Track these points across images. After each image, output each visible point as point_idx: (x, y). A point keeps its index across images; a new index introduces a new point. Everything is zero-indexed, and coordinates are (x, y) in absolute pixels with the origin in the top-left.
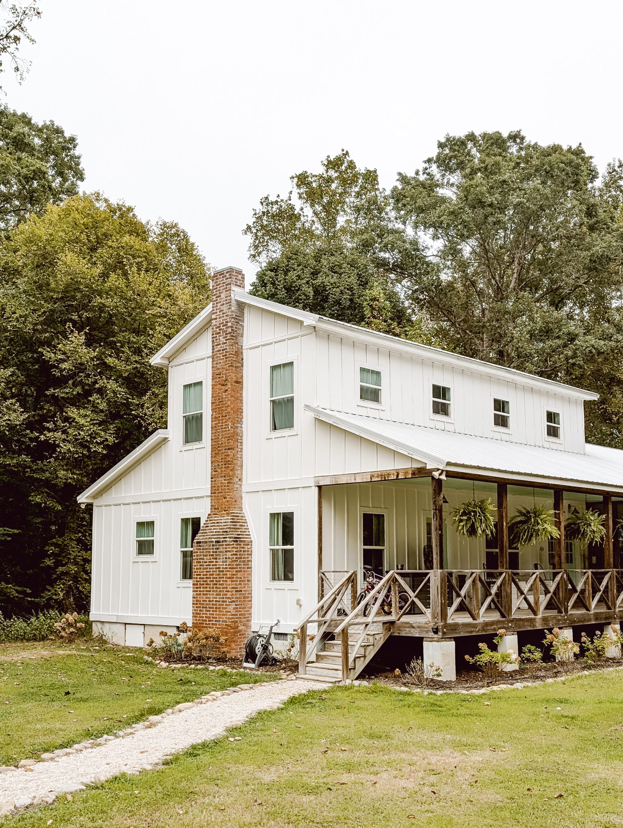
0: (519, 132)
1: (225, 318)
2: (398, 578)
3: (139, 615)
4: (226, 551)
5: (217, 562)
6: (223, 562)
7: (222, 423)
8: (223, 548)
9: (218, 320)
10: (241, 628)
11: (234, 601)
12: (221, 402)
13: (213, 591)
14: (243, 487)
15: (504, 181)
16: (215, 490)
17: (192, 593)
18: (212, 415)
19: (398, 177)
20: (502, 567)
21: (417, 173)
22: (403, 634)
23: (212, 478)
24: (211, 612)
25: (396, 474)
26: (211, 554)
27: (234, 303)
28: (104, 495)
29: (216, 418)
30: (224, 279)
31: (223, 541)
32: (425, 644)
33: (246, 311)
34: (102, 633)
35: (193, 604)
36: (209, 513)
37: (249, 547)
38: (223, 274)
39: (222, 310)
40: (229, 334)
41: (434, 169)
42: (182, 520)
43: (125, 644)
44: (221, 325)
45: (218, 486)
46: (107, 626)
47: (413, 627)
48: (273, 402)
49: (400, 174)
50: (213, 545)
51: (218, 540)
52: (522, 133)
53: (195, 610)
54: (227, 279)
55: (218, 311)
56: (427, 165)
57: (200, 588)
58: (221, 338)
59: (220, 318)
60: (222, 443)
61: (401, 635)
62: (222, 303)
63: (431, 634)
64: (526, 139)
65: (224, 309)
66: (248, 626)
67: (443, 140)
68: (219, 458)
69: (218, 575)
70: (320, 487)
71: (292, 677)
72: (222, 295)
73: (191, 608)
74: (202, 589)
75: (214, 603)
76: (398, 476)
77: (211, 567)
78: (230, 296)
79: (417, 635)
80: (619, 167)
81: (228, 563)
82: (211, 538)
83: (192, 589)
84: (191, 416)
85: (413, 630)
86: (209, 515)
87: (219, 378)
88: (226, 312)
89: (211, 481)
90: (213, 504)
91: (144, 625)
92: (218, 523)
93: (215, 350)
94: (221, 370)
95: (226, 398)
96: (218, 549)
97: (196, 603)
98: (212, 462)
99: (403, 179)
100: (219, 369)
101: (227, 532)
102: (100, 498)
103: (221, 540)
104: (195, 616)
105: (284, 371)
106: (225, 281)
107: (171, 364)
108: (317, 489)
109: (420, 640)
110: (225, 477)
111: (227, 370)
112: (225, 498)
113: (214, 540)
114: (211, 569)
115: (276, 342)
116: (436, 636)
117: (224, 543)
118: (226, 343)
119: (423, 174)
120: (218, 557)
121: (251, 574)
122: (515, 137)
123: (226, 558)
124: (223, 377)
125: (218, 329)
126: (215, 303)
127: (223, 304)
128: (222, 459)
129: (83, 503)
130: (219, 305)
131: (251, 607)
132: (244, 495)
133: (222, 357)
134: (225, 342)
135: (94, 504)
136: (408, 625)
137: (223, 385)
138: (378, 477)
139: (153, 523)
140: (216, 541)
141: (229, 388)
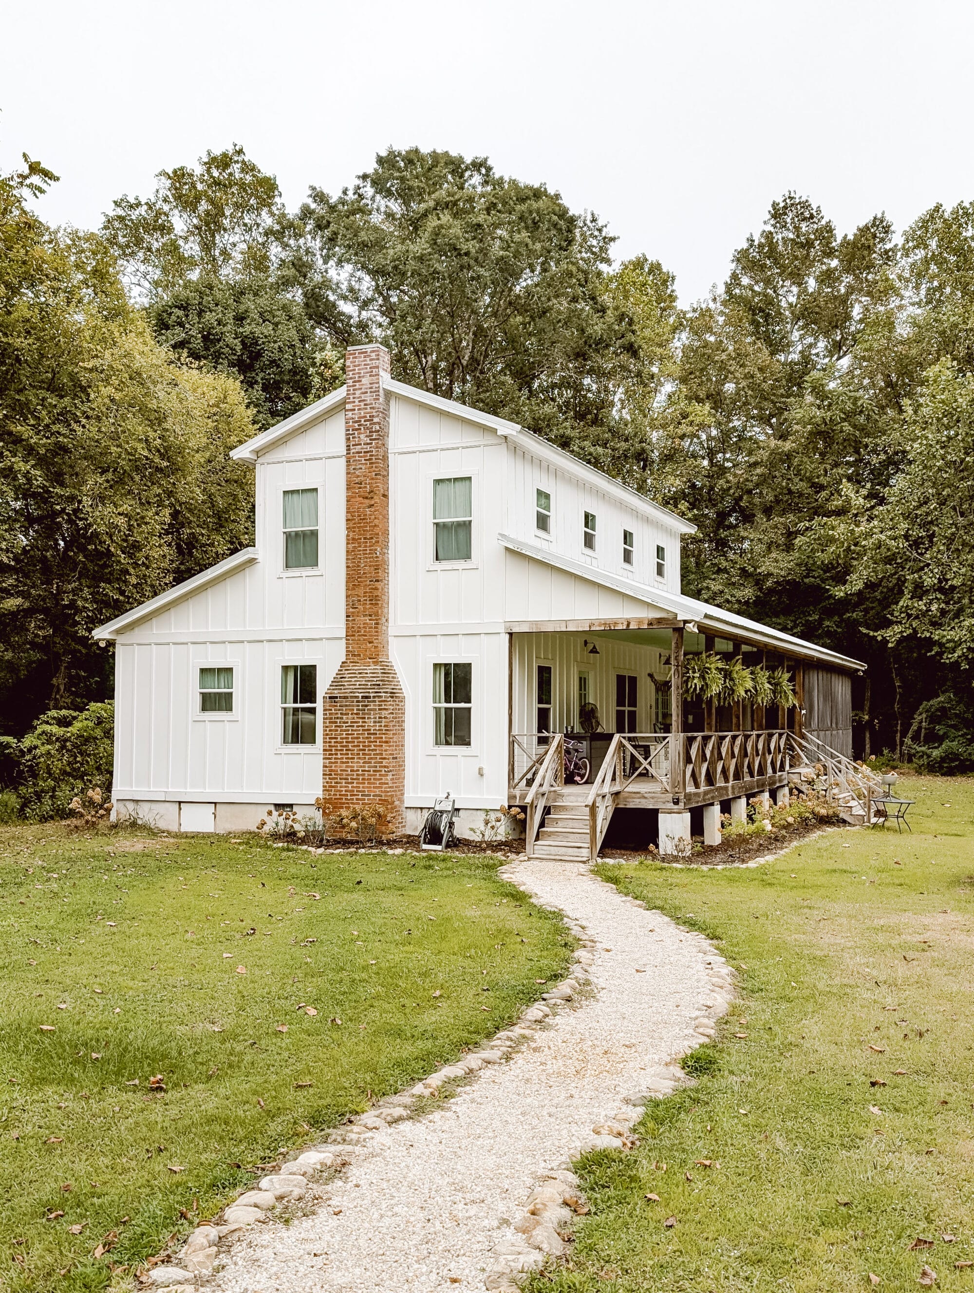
0: (486, 159)
1: (369, 410)
2: (623, 740)
3: (207, 791)
4: (380, 709)
5: (365, 722)
6: (375, 722)
7: (366, 546)
8: (375, 705)
9: (356, 412)
10: (397, 803)
11: (391, 771)
12: (364, 519)
13: (359, 758)
14: (389, 629)
16: (351, 633)
17: (322, 761)
18: (348, 536)
19: (310, 192)
20: (710, 730)
21: (345, 192)
22: (631, 806)
23: (347, 616)
24: (355, 785)
25: (626, 623)
26: (355, 712)
27: (381, 393)
28: (136, 630)
29: (353, 539)
30: (368, 359)
31: (374, 697)
32: (661, 816)
33: (392, 403)
34: (136, 816)
35: (324, 775)
36: (344, 660)
37: (402, 704)
38: (366, 352)
39: (364, 400)
40: (376, 432)
41: (369, 191)
42: (283, 667)
43: (179, 829)
44: (363, 420)
45: (359, 627)
46: (146, 806)
47: (645, 798)
48: (437, 524)
49: (313, 189)
50: (358, 702)
51: (367, 694)
52: (489, 163)
53: (327, 782)
54: (371, 360)
55: (357, 400)
56: (360, 182)
57: (336, 754)
58: (362, 436)
59: (359, 409)
60: (364, 573)
61: (628, 807)
62: (363, 390)
63: (671, 805)
64: (494, 170)
65: (368, 399)
66: (402, 801)
67: (384, 154)
68: (361, 591)
69: (367, 738)
70: (511, 634)
72: (364, 381)
73: (322, 781)
74: (339, 756)
75: (360, 772)
76: (628, 625)
77: (355, 728)
78: (378, 383)
79: (651, 807)
80: (592, 222)
81: (383, 724)
82: (354, 693)
83: (322, 756)
84: (293, 534)
85: (643, 801)
86: (343, 663)
87: (360, 488)
88: (371, 404)
89: (347, 620)
90: (350, 649)
91: (215, 803)
92: (360, 673)
93: (352, 451)
94: (362, 479)
95: (370, 515)
96: (366, 706)
97: (328, 773)
98: (347, 597)
99: (320, 197)
100: (358, 476)
101: (379, 685)
102: (128, 633)
103: (372, 695)
104: (328, 790)
105: (454, 487)
106: (369, 362)
107: (260, 460)
108: (507, 636)
109: (654, 813)
110: (370, 615)
111: (373, 479)
112: (370, 643)
113: (360, 695)
114: (356, 730)
115: (442, 450)
116: (676, 807)
117: (377, 699)
118: (371, 444)
119: (354, 194)
120: (366, 716)
121: (403, 738)
122: (478, 165)
123: (380, 718)
124: (365, 487)
125: (356, 425)
126: (351, 389)
127: (366, 393)
128: (365, 593)
129: (103, 640)
130: (358, 393)
131: (404, 778)
132: (390, 639)
133: (363, 462)
134: (369, 441)
135: (117, 642)
136: (638, 795)
137: (367, 498)
138: (600, 626)
139: (229, 670)
140: (363, 697)
141: (376, 503)
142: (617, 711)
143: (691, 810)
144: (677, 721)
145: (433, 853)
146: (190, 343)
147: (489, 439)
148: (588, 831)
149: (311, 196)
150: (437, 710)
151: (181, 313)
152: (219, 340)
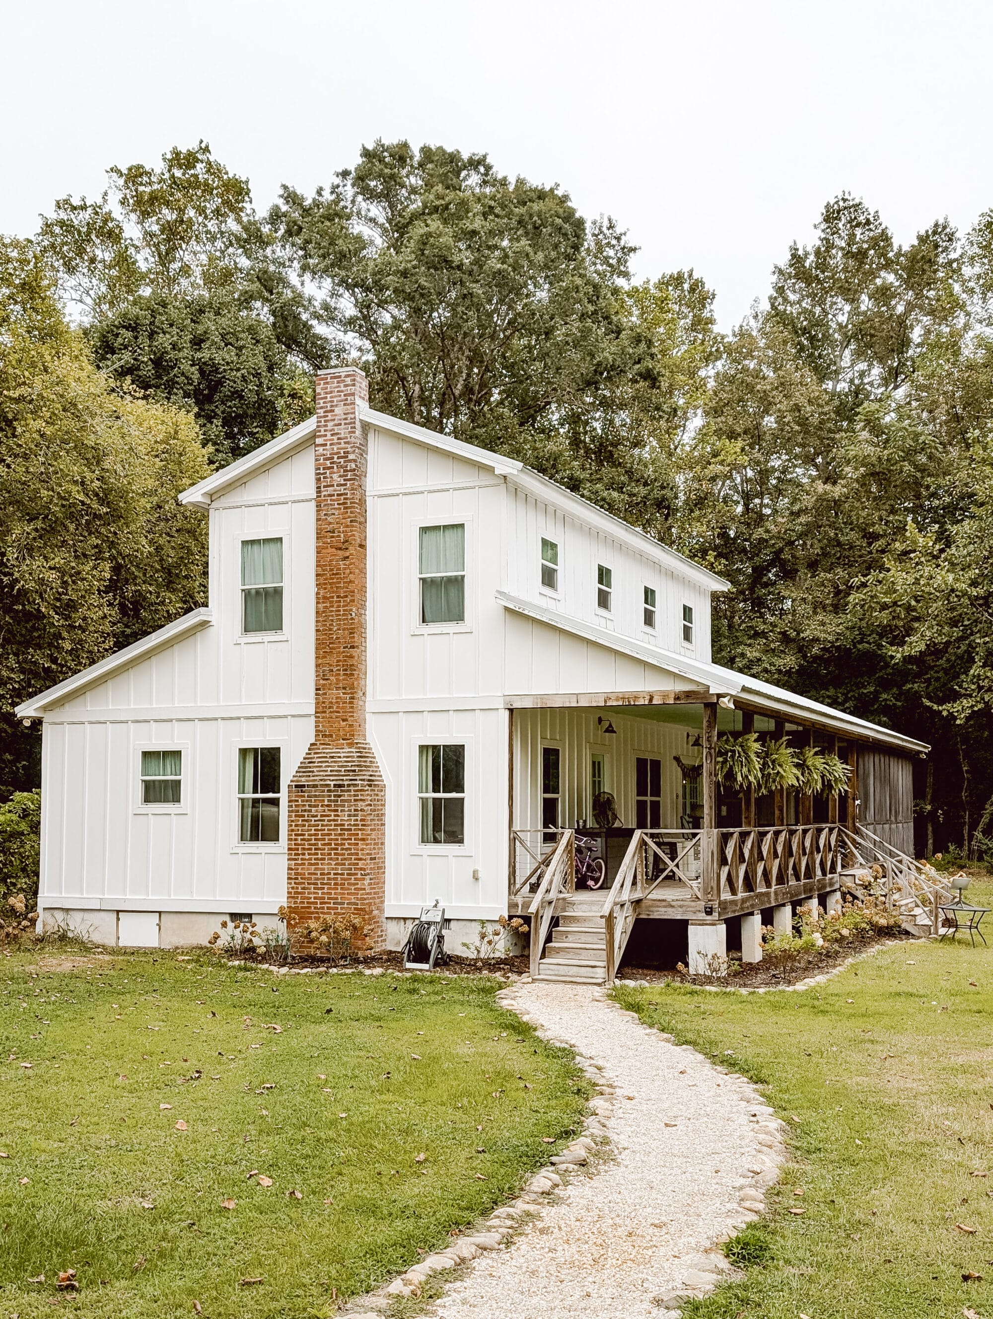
0: (485, 156)
1: (343, 445)
2: (646, 839)
3: (150, 897)
4: (355, 800)
5: (338, 816)
6: (349, 816)
7: (339, 606)
8: (350, 796)
9: (328, 447)
10: (375, 912)
11: (368, 874)
12: (337, 574)
13: (331, 859)
14: (367, 704)
15: (474, 233)
16: (322, 709)
17: (286, 862)
18: (318, 594)
19: (281, 192)
20: (749, 824)
21: (319, 192)
22: (655, 916)
23: (317, 689)
24: (326, 891)
25: (648, 697)
26: (326, 803)
27: (358, 425)
28: (67, 706)
29: (324, 598)
30: (342, 385)
31: (349, 785)
32: (691, 928)
33: (371, 436)
34: (66, 928)
35: (289, 878)
36: (313, 741)
37: (382, 794)
38: (340, 377)
39: (337, 434)
40: (351, 471)
41: (349, 191)
42: (240, 750)
43: (117, 943)
44: (336, 457)
45: (331, 703)
46: (78, 916)
47: (673, 907)
48: (423, 580)
49: (285, 187)
50: (329, 791)
51: (341, 782)
52: (489, 160)
53: (293, 888)
54: (346, 386)
55: (329, 434)
56: (337, 181)
57: (304, 854)
58: (335, 476)
59: (331, 444)
60: (338, 638)
61: (651, 917)
62: (336, 422)
63: (702, 915)
64: (494, 170)
65: (342, 432)
66: (381, 910)
67: (370, 147)
68: (333, 660)
69: (340, 835)
70: (511, 711)
71: (525, 978)
72: (337, 410)
73: (286, 886)
74: (307, 857)
75: (332, 876)
76: (651, 700)
77: (325, 823)
78: (354, 413)
79: (679, 917)
80: (608, 229)
81: (359, 818)
82: (325, 780)
83: (286, 857)
84: (253, 592)
85: (670, 909)
86: (312, 745)
87: (332, 537)
88: (346, 438)
89: (317, 694)
90: (321, 728)
91: (160, 913)
92: (332, 757)
93: (323, 494)
94: (335, 526)
95: (345, 569)
96: (340, 796)
97: (294, 876)
98: (317, 666)
99: (291, 197)
100: (330, 523)
101: (354, 771)
102: (57, 710)
103: (346, 783)
104: (293, 897)
105: (444, 536)
106: (343, 389)
107: (214, 505)
108: (507, 713)
109: (683, 925)
110: (344, 688)
111: (347, 526)
112: (344, 720)
113: (332, 783)
114: (327, 825)
115: (430, 492)
116: (709, 918)
117: (352, 788)
118: (346, 485)
119: (332, 193)
120: (340, 809)
121: (384, 834)
122: (476, 163)
123: (355, 810)
124: (339, 536)
125: (328, 462)
126: (323, 420)
127: (340, 424)
128: (338, 661)
129: (28, 718)
130: (330, 424)
131: (384, 882)
132: (367, 716)
133: (336, 506)
134: (342, 482)
135: (44, 720)
136: (664, 904)
137: (340, 549)
138: (617, 700)
139: (177, 754)
140: (335, 785)
141: (351, 554)
142: (638, 801)
143: (727, 921)
144: (710, 815)
145: (418, 973)
146: (140, 370)
147: (485, 479)
148: (604, 947)
149: (281, 196)
150: (424, 801)
151: (129, 334)
152: (172, 368)
